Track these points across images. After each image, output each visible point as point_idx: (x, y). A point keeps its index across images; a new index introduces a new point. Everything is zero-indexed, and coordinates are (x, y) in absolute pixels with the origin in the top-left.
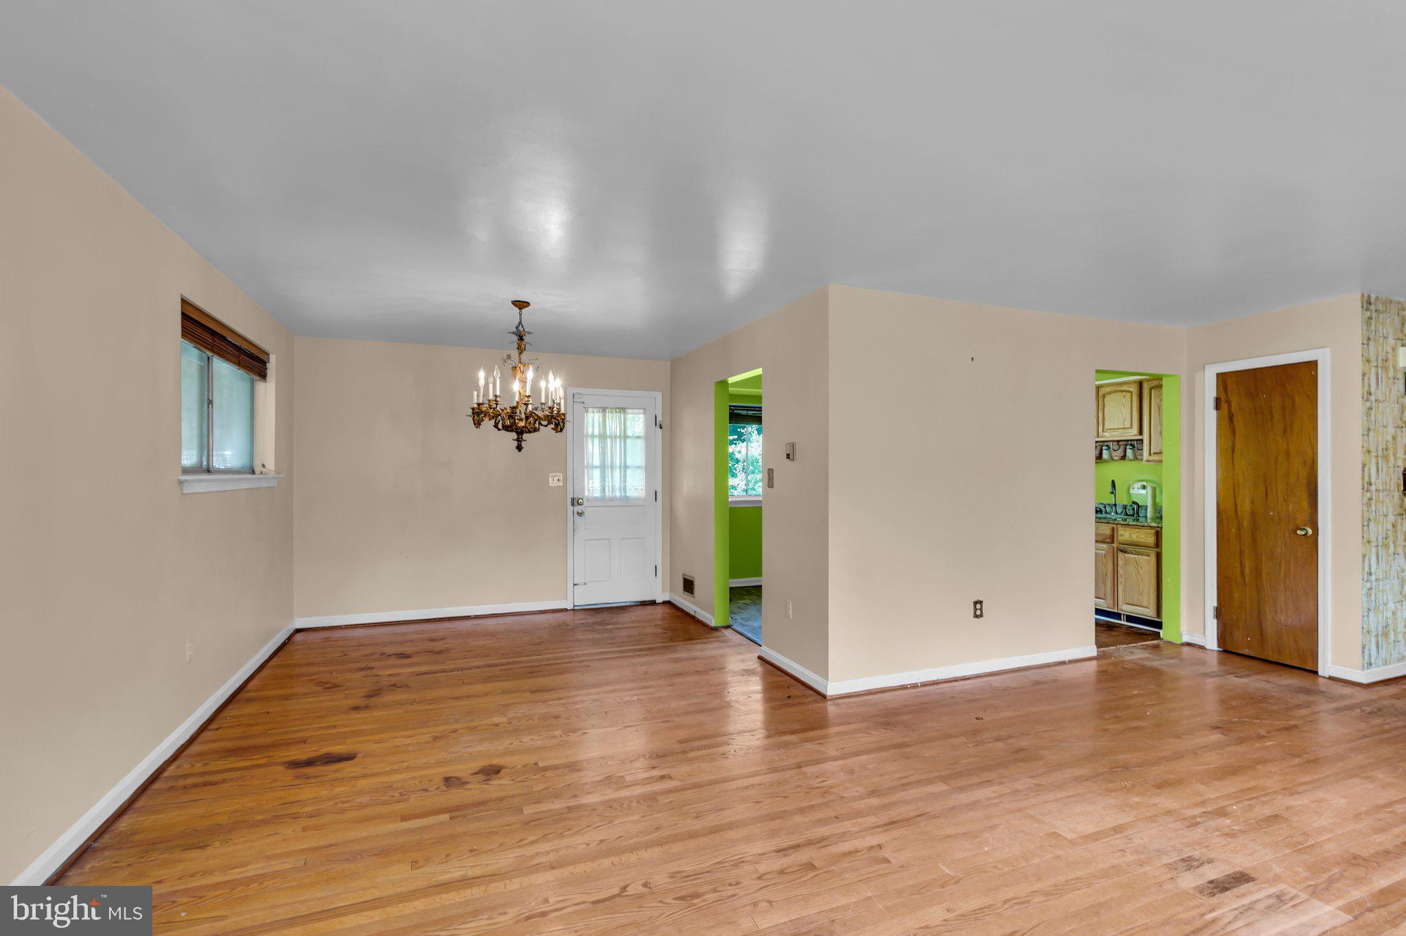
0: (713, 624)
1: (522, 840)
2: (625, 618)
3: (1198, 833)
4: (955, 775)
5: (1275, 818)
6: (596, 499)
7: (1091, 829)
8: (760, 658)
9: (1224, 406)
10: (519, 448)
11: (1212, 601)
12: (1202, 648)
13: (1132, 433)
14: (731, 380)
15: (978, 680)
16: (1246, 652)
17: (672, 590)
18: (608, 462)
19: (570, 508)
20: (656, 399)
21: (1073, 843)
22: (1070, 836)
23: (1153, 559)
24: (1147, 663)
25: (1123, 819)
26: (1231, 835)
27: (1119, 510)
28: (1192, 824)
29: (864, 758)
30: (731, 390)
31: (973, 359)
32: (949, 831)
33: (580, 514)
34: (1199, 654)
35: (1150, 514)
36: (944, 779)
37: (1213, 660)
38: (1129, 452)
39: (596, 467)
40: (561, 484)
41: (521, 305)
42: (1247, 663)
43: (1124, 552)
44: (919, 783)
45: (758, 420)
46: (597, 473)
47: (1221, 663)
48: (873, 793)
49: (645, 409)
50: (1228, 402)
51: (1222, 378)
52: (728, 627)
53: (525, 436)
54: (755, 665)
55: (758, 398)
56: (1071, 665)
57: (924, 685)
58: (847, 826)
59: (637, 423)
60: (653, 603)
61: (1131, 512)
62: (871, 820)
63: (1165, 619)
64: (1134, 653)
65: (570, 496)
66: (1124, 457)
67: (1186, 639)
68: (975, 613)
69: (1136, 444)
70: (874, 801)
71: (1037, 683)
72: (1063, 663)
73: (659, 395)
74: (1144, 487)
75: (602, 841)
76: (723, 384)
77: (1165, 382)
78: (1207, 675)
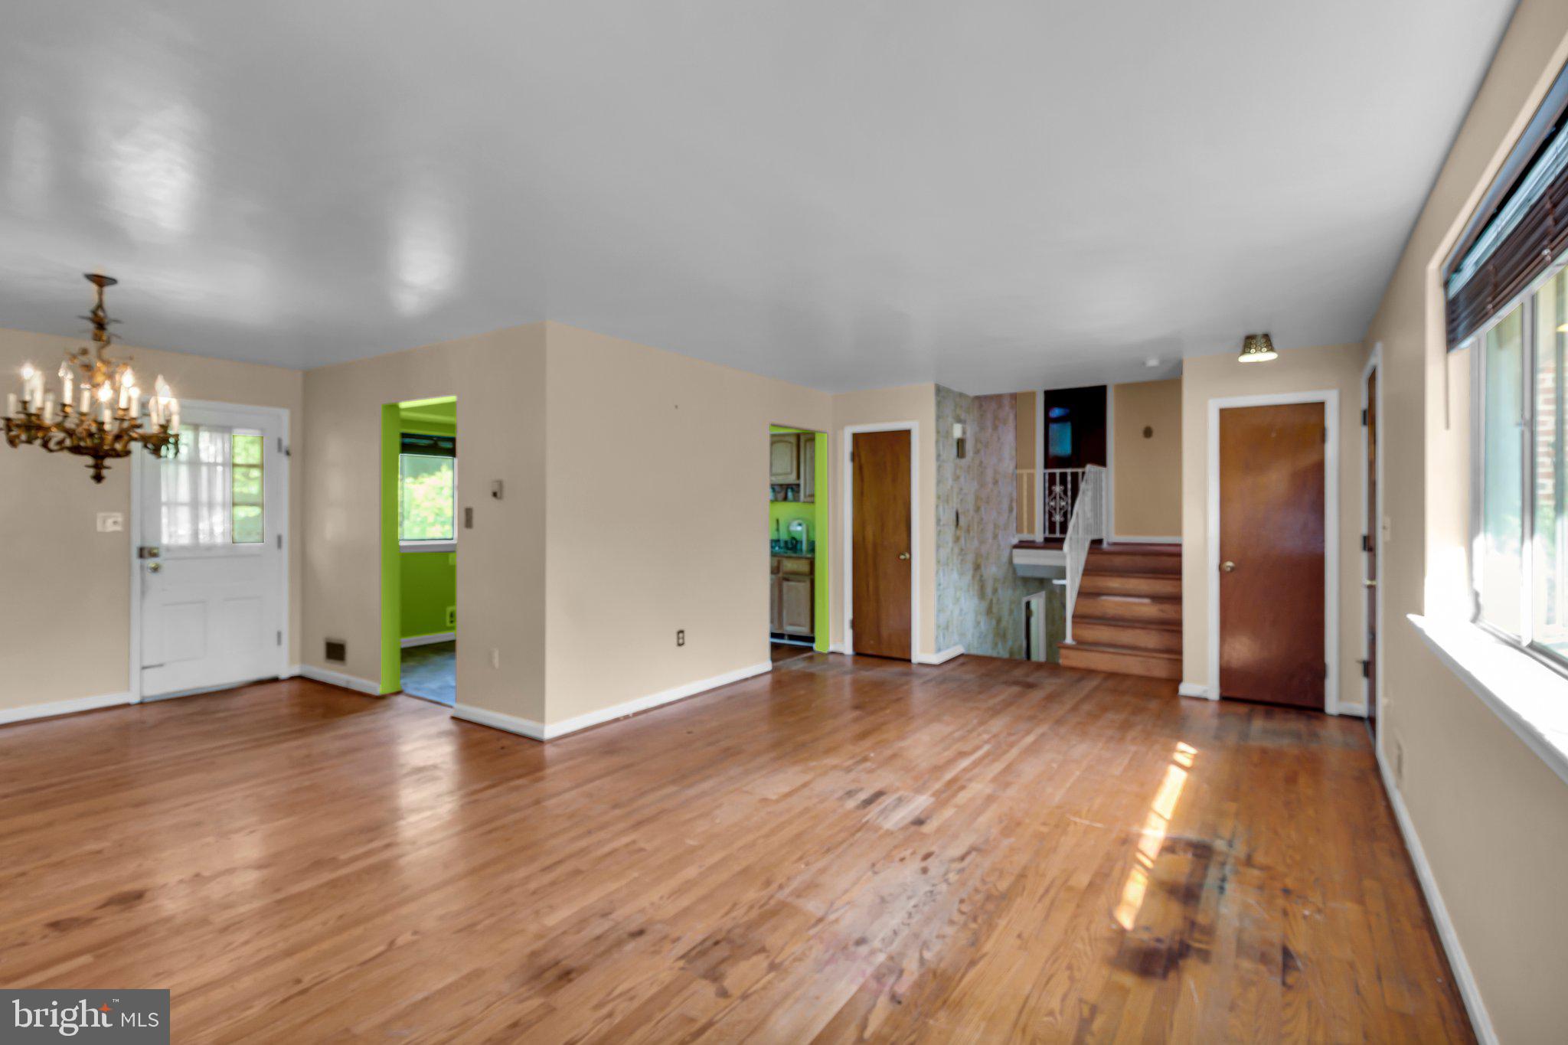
0: (379, 689)
1: (230, 944)
2: (238, 701)
3: (852, 775)
4: (682, 777)
5: (894, 756)
6: (183, 548)
7: (786, 789)
8: (453, 718)
9: (857, 459)
10: (98, 478)
11: (848, 615)
12: (842, 654)
13: (792, 479)
14: (403, 405)
15: (680, 704)
16: (870, 652)
17: (304, 660)
18: (204, 496)
19: (136, 562)
20: (282, 420)
21: (777, 801)
22: (774, 797)
23: (808, 584)
24: (807, 671)
25: (807, 777)
26: (871, 771)
27: (782, 544)
28: (848, 770)
29: (597, 783)
30: (403, 414)
31: (676, 407)
32: (688, 816)
33: (156, 569)
34: (840, 658)
35: (804, 546)
36: (674, 782)
37: (849, 662)
38: (790, 494)
39: (182, 504)
40: (118, 528)
41: (101, 281)
42: (870, 660)
43: (787, 580)
44: (653, 790)
45: (452, 452)
46: (184, 514)
47: (855, 662)
48: (615, 806)
49: (262, 430)
50: (859, 456)
51: (857, 437)
52: (398, 693)
53: (108, 462)
54: (448, 725)
55: (452, 427)
56: (753, 681)
57: (636, 714)
58: (603, 835)
59: (247, 447)
60: (275, 680)
61: (790, 546)
62: (621, 826)
63: (818, 635)
64: (796, 664)
65: (136, 543)
66: (785, 499)
67: (832, 648)
68: (678, 641)
69: (795, 488)
70: (618, 812)
71: (730, 698)
72: (746, 680)
73: (285, 414)
74: (800, 525)
75: (341, 917)
76: (394, 408)
77: (818, 437)
78: (845, 673)
